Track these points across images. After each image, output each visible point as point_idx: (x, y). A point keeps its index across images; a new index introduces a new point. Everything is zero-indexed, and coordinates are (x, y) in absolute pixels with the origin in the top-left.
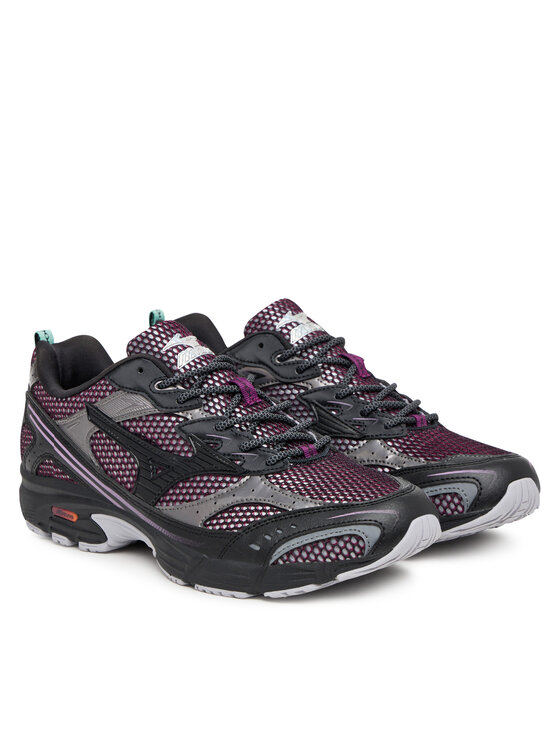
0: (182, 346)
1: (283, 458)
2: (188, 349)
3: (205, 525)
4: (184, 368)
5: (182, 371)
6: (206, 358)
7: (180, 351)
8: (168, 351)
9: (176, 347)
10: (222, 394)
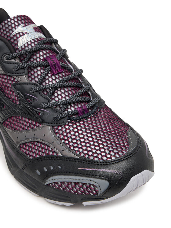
0: (22, 32)
1: (63, 117)
2: (26, 35)
3: (20, 147)
4: (21, 47)
5: (20, 49)
6: (38, 40)
7: (20, 36)
8: (14, 36)
9: (19, 33)
10: (40, 66)
